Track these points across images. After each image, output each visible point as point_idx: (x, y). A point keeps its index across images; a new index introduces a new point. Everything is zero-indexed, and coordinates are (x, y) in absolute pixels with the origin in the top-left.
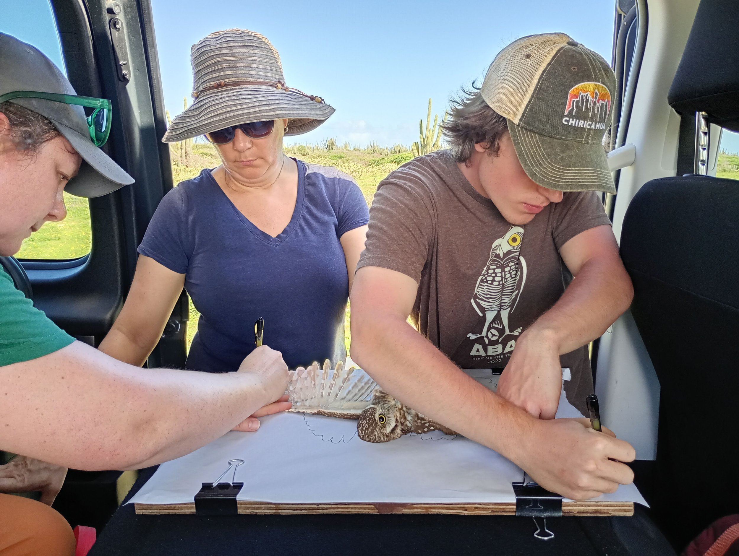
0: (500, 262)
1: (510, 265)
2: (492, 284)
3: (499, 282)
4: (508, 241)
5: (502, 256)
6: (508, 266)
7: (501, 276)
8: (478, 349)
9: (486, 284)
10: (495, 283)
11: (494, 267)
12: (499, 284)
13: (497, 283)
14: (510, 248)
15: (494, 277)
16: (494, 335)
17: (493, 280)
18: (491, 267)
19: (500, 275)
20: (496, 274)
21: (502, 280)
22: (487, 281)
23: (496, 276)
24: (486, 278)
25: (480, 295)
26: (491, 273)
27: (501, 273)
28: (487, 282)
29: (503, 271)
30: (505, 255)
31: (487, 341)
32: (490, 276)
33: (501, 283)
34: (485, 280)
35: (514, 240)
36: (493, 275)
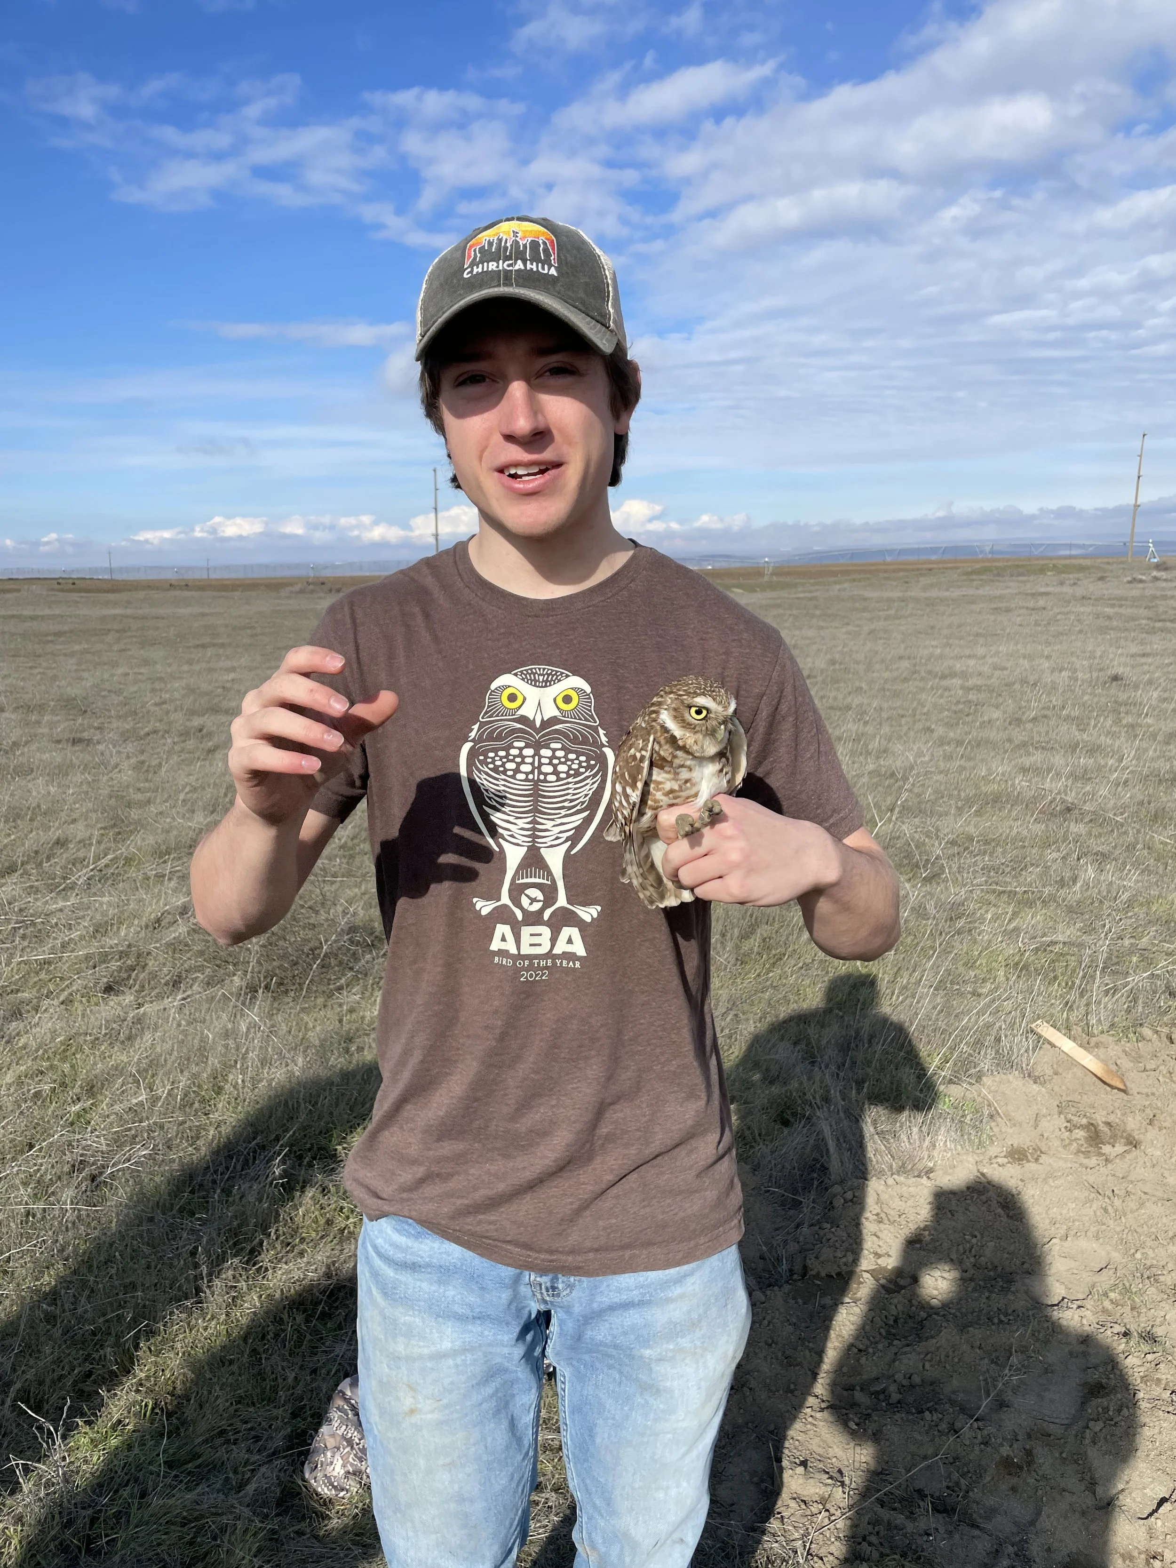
0: (534, 737)
1: (553, 746)
2: (513, 777)
3: (527, 774)
4: (555, 700)
5: (538, 724)
6: (547, 747)
7: (532, 764)
8: (503, 935)
9: (503, 777)
10: (519, 776)
11: (522, 744)
12: (527, 780)
13: (523, 777)
14: (557, 713)
15: (519, 765)
16: (533, 900)
17: (517, 771)
18: (516, 744)
19: (530, 760)
20: (523, 757)
21: (532, 772)
22: (506, 770)
23: (523, 762)
24: (503, 765)
25: (490, 798)
26: (515, 757)
27: (533, 756)
28: (504, 772)
29: (537, 753)
30: (545, 724)
31: (519, 915)
32: (513, 761)
33: (531, 777)
34: (501, 769)
35: (567, 699)
36: (518, 760)
